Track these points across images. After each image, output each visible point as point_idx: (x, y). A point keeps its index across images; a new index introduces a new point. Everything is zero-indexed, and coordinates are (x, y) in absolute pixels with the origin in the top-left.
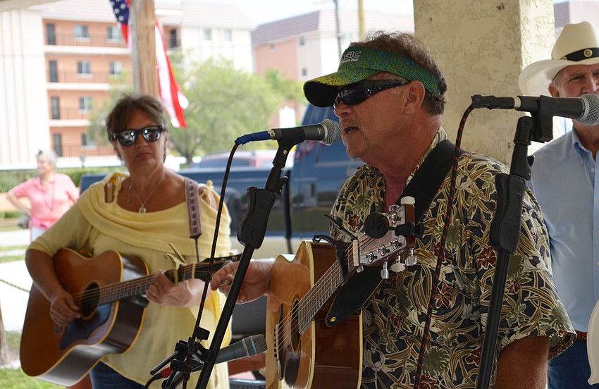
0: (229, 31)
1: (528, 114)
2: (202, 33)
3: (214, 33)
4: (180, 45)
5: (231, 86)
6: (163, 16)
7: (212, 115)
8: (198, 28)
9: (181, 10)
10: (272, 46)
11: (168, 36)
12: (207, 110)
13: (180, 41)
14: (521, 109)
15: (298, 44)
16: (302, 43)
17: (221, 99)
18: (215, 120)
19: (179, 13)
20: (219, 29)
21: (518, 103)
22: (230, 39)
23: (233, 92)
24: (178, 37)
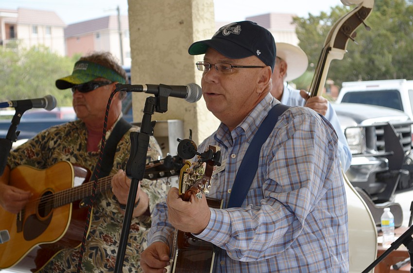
0: (49, 28)
1: (153, 96)
2: (31, 28)
3: (40, 30)
4: (16, 36)
5: (47, 64)
6: (5, 17)
7: (35, 83)
8: (28, 25)
9: (17, 13)
10: (78, 38)
11: (9, 30)
12: (32, 80)
13: (16, 34)
14: (147, 92)
15: (95, 37)
16: (98, 36)
17: (41, 72)
18: (38, 86)
19: (15, 15)
20: (42, 26)
21: (145, 89)
22: (50, 33)
23: (49, 68)
24: (15, 31)
